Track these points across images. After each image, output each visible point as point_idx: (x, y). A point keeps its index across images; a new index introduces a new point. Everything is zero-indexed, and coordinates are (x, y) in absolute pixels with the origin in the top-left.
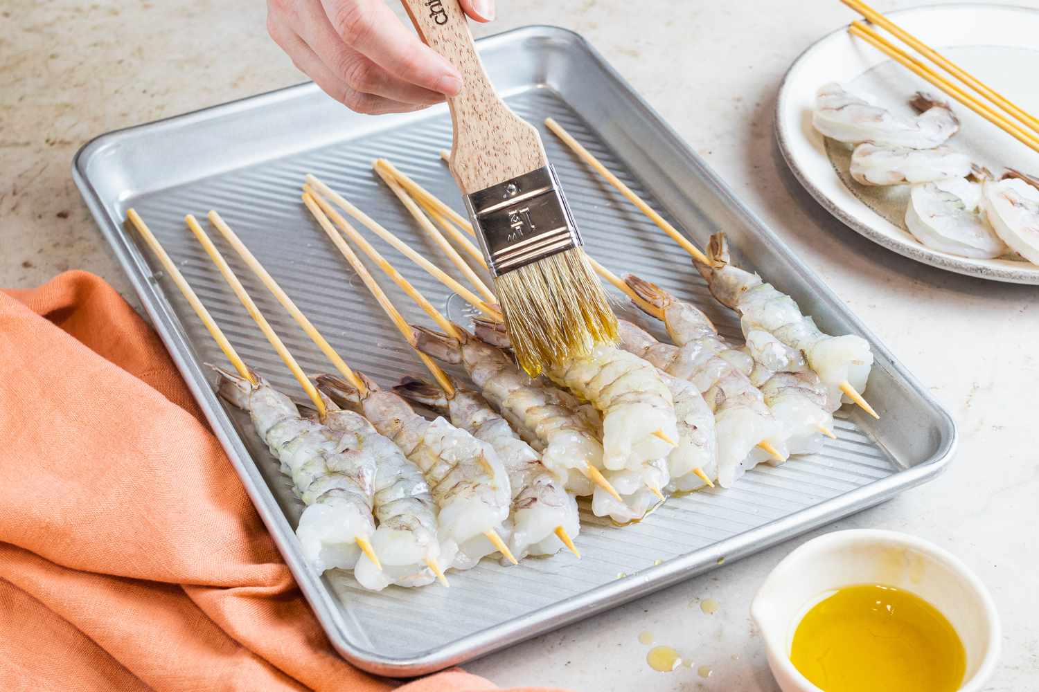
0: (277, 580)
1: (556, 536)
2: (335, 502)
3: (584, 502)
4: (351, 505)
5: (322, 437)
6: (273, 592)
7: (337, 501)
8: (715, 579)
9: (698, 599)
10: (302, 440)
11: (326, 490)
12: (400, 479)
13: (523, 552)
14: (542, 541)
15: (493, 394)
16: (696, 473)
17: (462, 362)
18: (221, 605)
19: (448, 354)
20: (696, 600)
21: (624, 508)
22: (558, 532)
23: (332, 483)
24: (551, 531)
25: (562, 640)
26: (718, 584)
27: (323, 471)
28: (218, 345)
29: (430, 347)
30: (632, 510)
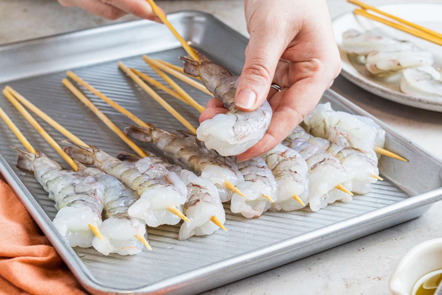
0: (46, 254)
1: (212, 222)
2: (78, 205)
3: (227, 205)
4: (88, 207)
5: (74, 177)
6: (44, 260)
7: (79, 206)
8: (319, 259)
9: (310, 269)
10: (62, 178)
11: (73, 201)
12: (121, 197)
13: (191, 233)
14: (203, 225)
15: (170, 153)
16: (294, 198)
17: (152, 141)
18: (10, 266)
19: (144, 138)
20: (310, 270)
21: (250, 207)
22: (213, 219)
23: (78, 197)
24: (208, 219)
25: (228, 292)
26: (321, 261)
27: (73, 192)
28: (20, 141)
29: (135, 135)
30: (255, 210)
